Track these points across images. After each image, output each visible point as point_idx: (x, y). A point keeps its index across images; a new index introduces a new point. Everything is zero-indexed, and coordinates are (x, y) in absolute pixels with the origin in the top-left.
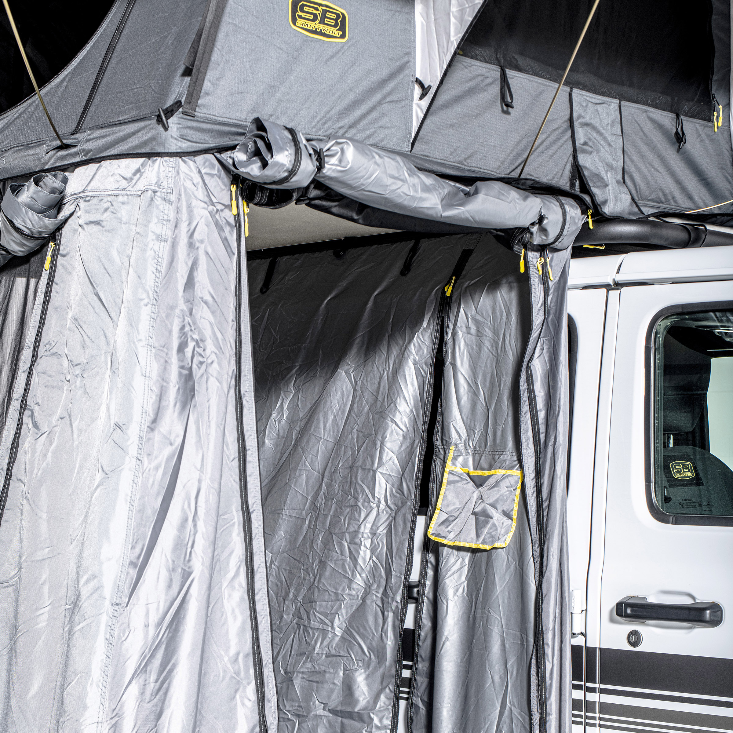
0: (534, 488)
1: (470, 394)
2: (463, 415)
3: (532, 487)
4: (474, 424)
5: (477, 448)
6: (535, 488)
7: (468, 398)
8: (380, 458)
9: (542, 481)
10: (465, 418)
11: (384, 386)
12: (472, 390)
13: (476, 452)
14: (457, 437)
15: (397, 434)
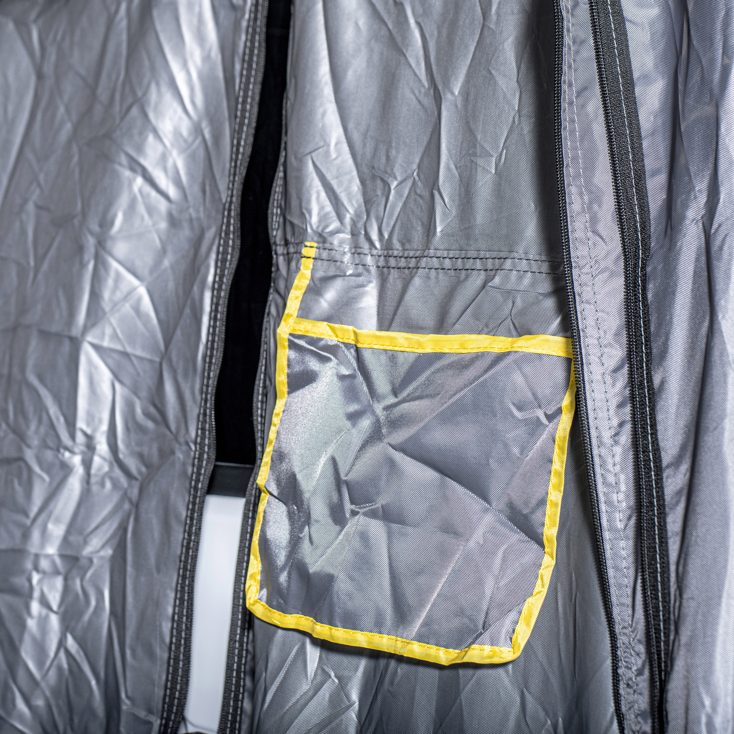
0: (621, 406)
1: (377, 47)
2: (351, 126)
3: (614, 403)
4: (388, 158)
5: (396, 244)
6: (628, 409)
7: (369, 61)
8: (95, 296)
9: (657, 380)
10: (356, 137)
11: (117, 55)
12: (384, 32)
13: (392, 262)
14: (329, 208)
15: (151, 210)
